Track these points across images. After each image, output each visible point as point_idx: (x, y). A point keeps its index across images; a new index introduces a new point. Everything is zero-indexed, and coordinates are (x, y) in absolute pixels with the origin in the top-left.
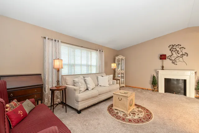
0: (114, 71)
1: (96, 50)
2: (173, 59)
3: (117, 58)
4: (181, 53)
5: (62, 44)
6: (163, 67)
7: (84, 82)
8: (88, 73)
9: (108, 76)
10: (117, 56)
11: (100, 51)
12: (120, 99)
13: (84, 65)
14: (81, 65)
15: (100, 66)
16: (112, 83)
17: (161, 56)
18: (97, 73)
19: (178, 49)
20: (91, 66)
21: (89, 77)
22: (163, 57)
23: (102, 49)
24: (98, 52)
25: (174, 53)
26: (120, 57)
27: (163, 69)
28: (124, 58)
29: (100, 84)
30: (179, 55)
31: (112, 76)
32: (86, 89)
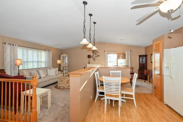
0: (60, 65)
1: (45, 50)
2: (94, 58)
3: (62, 56)
4: (97, 55)
5: (18, 47)
6: (89, 62)
7: (37, 73)
8: (38, 68)
9: (55, 69)
10: (62, 54)
11: (48, 51)
12: (62, 80)
13: (35, 62)
14: (33, 62)
15: (48, 62)
16: (57, 73)
17: (88, 56)
18: (46, 67)
19: (96, 53)
20: (41, 62)
21: (41, 70)
22: (89, 57)
23: (50, 50)
24: (47, 51)
25: (94, 55)
26: (64, 55)
27: (89, 63)
28: (67, 55)
29: (49, 75)
30: (96, 56)
31: (57, 69)
32: (39, 77)
